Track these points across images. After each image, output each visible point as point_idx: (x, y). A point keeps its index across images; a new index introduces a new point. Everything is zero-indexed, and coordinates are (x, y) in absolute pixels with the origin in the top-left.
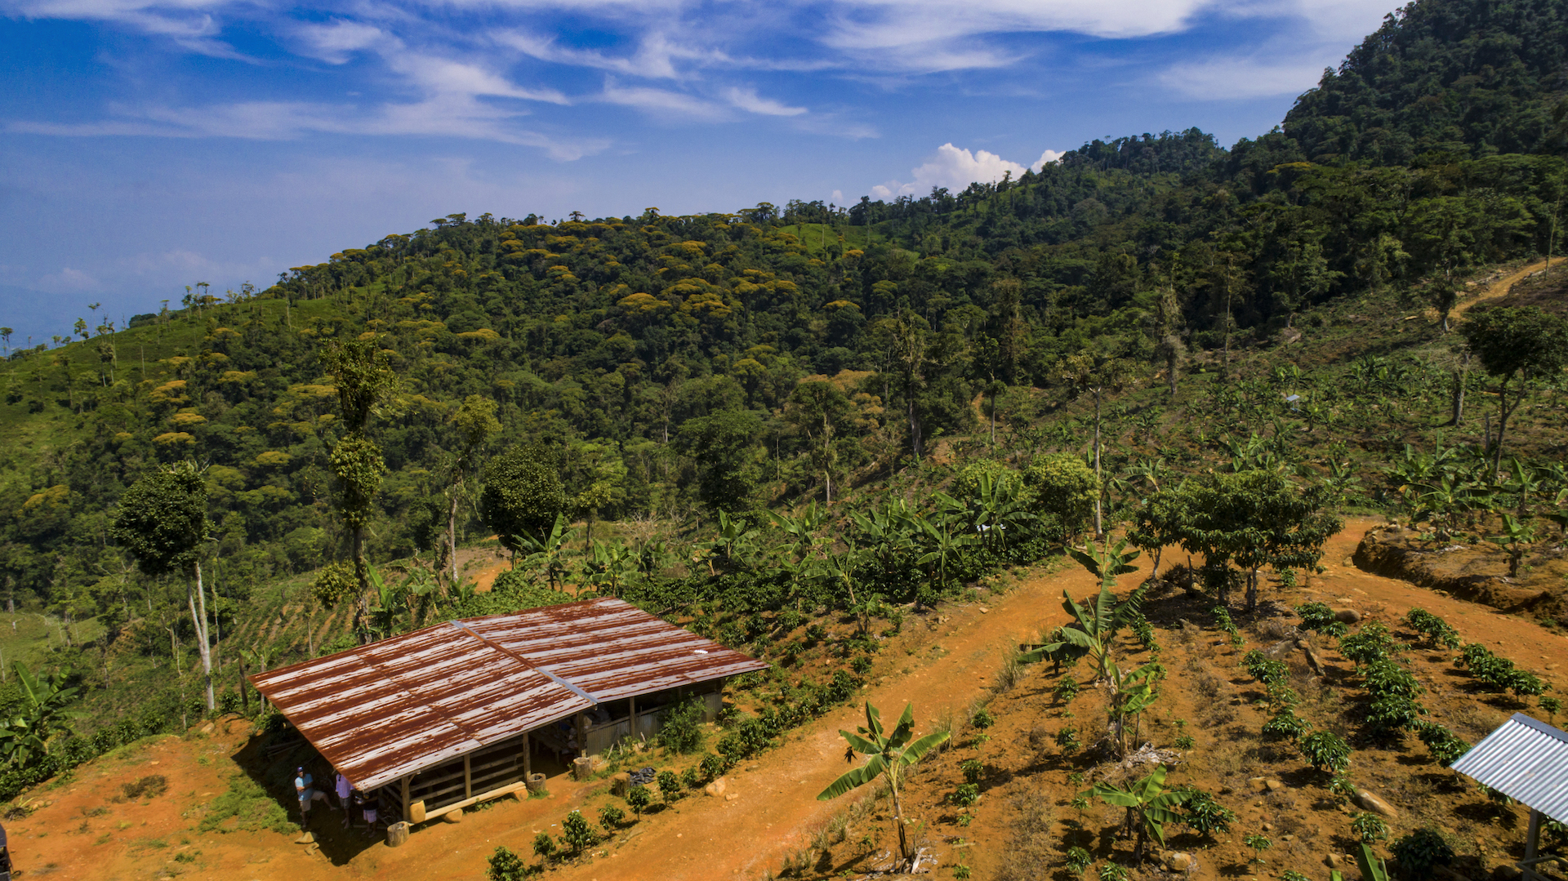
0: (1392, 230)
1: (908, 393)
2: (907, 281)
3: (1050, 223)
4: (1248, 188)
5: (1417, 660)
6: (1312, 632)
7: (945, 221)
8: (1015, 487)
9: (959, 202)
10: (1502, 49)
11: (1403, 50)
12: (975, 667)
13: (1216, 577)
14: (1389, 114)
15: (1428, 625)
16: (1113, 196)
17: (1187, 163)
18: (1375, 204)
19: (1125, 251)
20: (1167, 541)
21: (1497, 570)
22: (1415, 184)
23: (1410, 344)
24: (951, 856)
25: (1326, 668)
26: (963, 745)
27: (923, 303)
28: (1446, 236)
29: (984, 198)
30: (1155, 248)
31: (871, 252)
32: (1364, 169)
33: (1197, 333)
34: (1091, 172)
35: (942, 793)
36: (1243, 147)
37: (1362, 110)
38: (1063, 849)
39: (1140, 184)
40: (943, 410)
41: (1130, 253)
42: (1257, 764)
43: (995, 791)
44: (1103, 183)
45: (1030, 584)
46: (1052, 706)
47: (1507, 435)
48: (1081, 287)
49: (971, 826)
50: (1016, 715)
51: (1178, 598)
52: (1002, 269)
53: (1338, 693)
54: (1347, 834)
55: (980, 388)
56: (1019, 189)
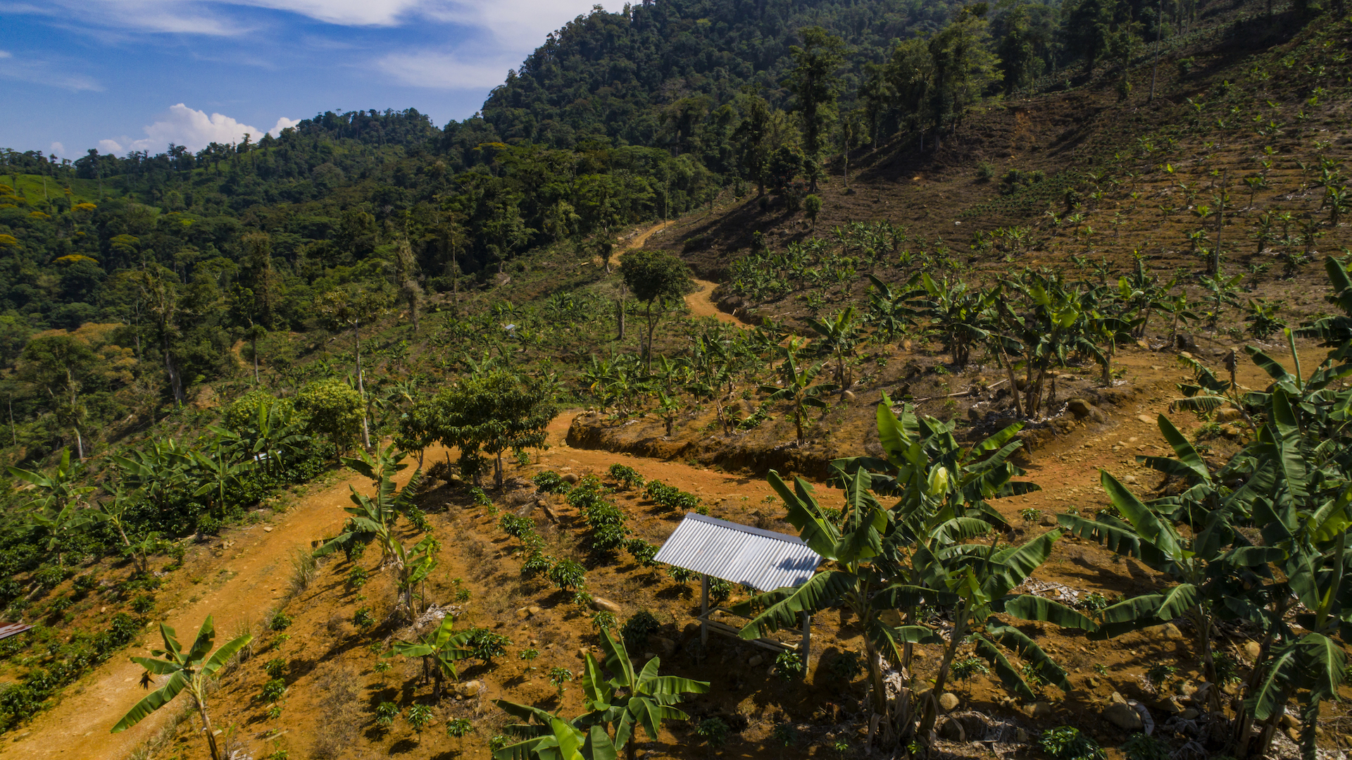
0: (567, 197)
1: (162, 343)
2: (150, 236)
3: (292, 183)
4: (460, 161)
5: (620, 500)
6: (547, 494)
7: (186, 178)
8: (288, 414)
9: (199, 160)
10: (625, 70)
11: (561, 62)
12: (265, 582)
13: (470, 466)
14: (556, 110)
15: (624, 474)
16: (349, 162)
17: (409, 137)
18: (553, 178)
19: (364, 210)
20: (427, 442)
21: (659, 432)
22: (579, 164)
23: (587, 283)
24: (266, 749)
25: (560, 518)
26: (264, 651)
27: (169, 257)
28: (602, 203)
29: (225, 158)
30: (389, 208)
31: (104, 205)
32: (543, 150)
33: (431, 279)
34: (326, 140)
35: (247, 698)
36: (452, 127)
37: (537, 105)
38: (370, 710)
39: (371, 154)
40: (202, 358)
41: (369, 212)
42: (520, 599)
43: (302, 680)
44: (338, 151)
45: (310, 499)
46: (345, 595)
47: (653, 345)
48: (327, 241)
49: (282, 717)
50: (312, 611)
51: (442, 488)
52: (250, 224)
53: (570, 534)
54: (591, 631)
55: (239, 335)
56: (258, 152)
